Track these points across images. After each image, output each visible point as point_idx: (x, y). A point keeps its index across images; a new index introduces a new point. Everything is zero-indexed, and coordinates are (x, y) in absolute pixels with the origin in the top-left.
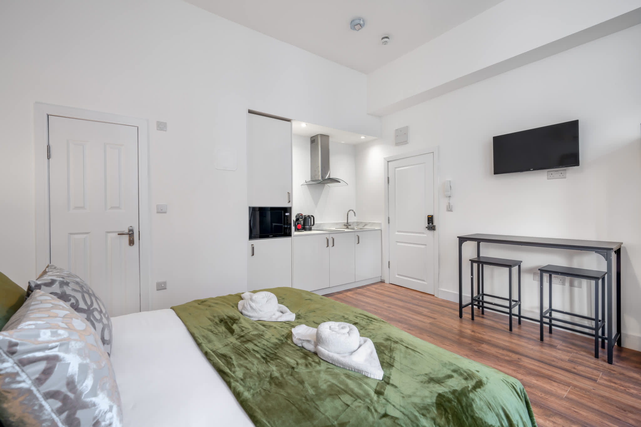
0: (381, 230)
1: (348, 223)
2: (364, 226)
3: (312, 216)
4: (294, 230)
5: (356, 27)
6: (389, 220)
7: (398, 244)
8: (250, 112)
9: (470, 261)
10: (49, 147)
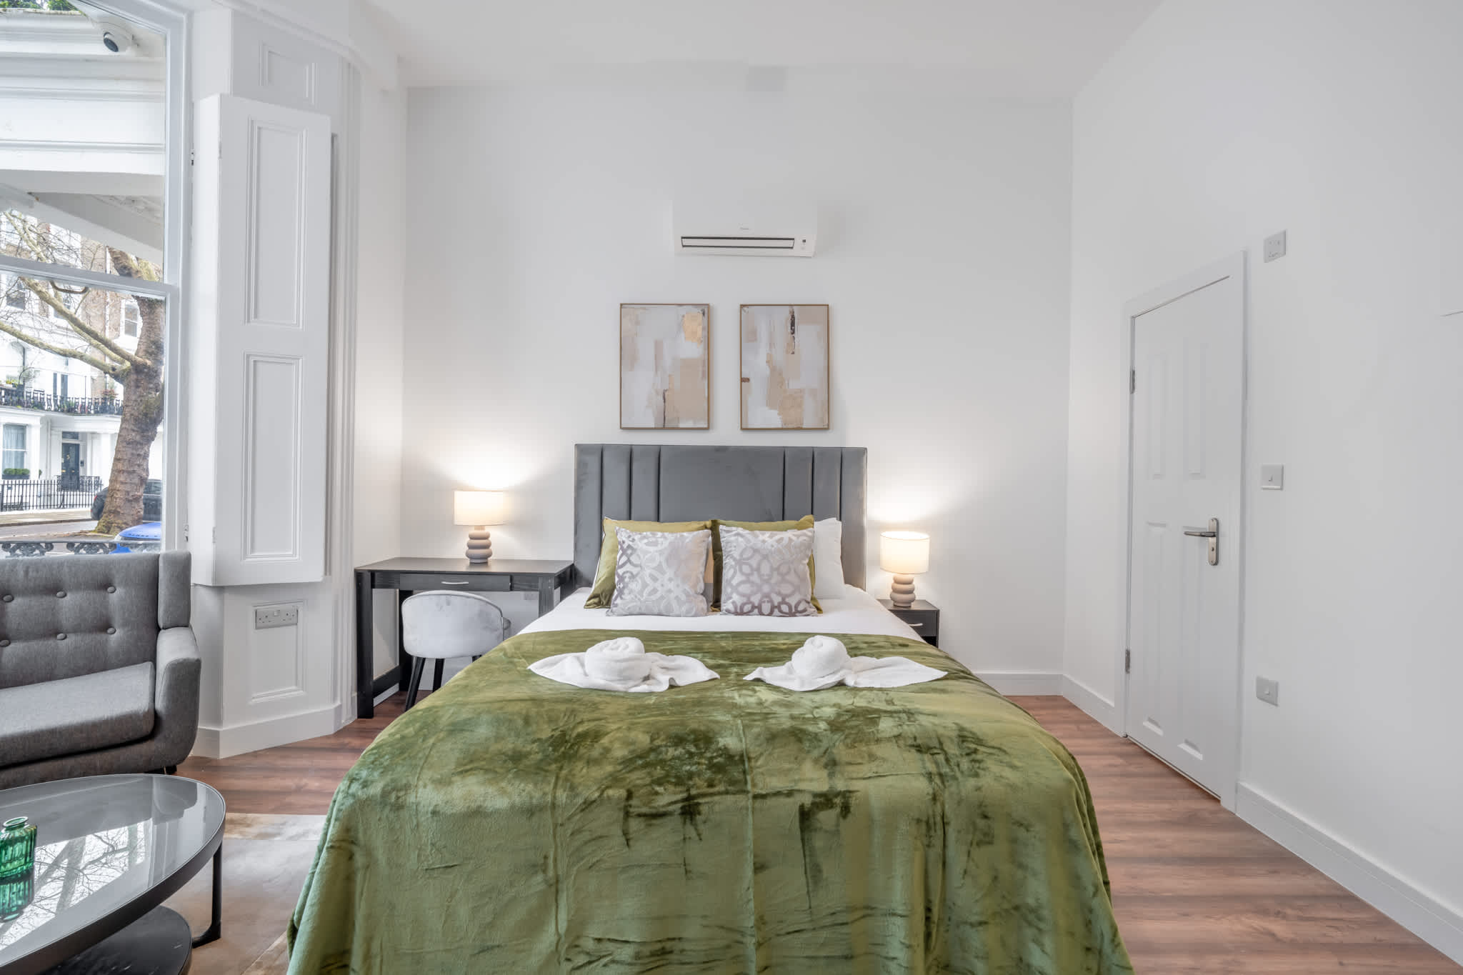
10: (1133, 373)
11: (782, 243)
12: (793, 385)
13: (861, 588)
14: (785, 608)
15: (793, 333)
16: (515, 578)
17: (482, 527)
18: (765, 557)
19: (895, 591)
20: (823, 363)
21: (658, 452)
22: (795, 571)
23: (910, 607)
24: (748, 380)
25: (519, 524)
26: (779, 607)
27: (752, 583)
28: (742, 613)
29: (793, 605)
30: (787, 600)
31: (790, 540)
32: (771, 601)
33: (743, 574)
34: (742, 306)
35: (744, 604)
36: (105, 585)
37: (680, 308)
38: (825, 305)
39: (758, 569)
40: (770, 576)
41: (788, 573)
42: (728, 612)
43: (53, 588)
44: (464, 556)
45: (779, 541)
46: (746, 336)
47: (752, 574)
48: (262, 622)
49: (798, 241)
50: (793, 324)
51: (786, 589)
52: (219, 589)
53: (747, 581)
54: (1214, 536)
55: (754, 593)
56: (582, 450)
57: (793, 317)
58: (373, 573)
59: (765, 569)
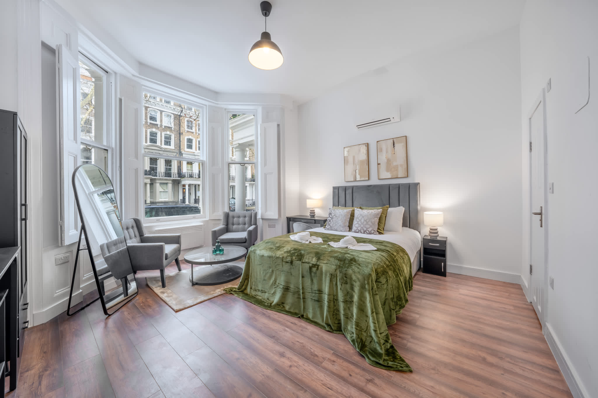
10: (531, 143)
11: (387, 120)
12: (395, 164)
13: (417, 230)
14: (368, 232)
15: (394, 147)
16: (316, 221)
17: (313, 208)
18: (363, 217)
19: (430, 232)
20: (405, 155)
21: (353, 187)
22: (371, 221)
23: (437, 238)
24: (380, 164)
25: (322, 208)
26: (366, 231)
27: (359, 224)
28: (356, 232)
29: (370, 231)
30: (368, 229)
31: (372, 212)
32: (363, 229)
33: (357, 221)
34: (377, 142)
35: (356, 230)
36: (245, 217)
37: (359, 146)
38: (405, 136)
39: (361, 220)
40: (364, 222)
41: (369, 222)
42: (353, 232)
43: (239, 217)
44: (309, 215)
45: (368, 213)
46: (379, 150)
47: (359, 222)
48: (270, 226)
49: (392, 119)
50: (394, 144)
51: (368, 226)
52: (263, 219)
53: (358, 223)
54: (540, 214)
55: (359, 227)
56: (334, 188)
57: (394, 142)
58: (290, 218)
59: (362, 221)
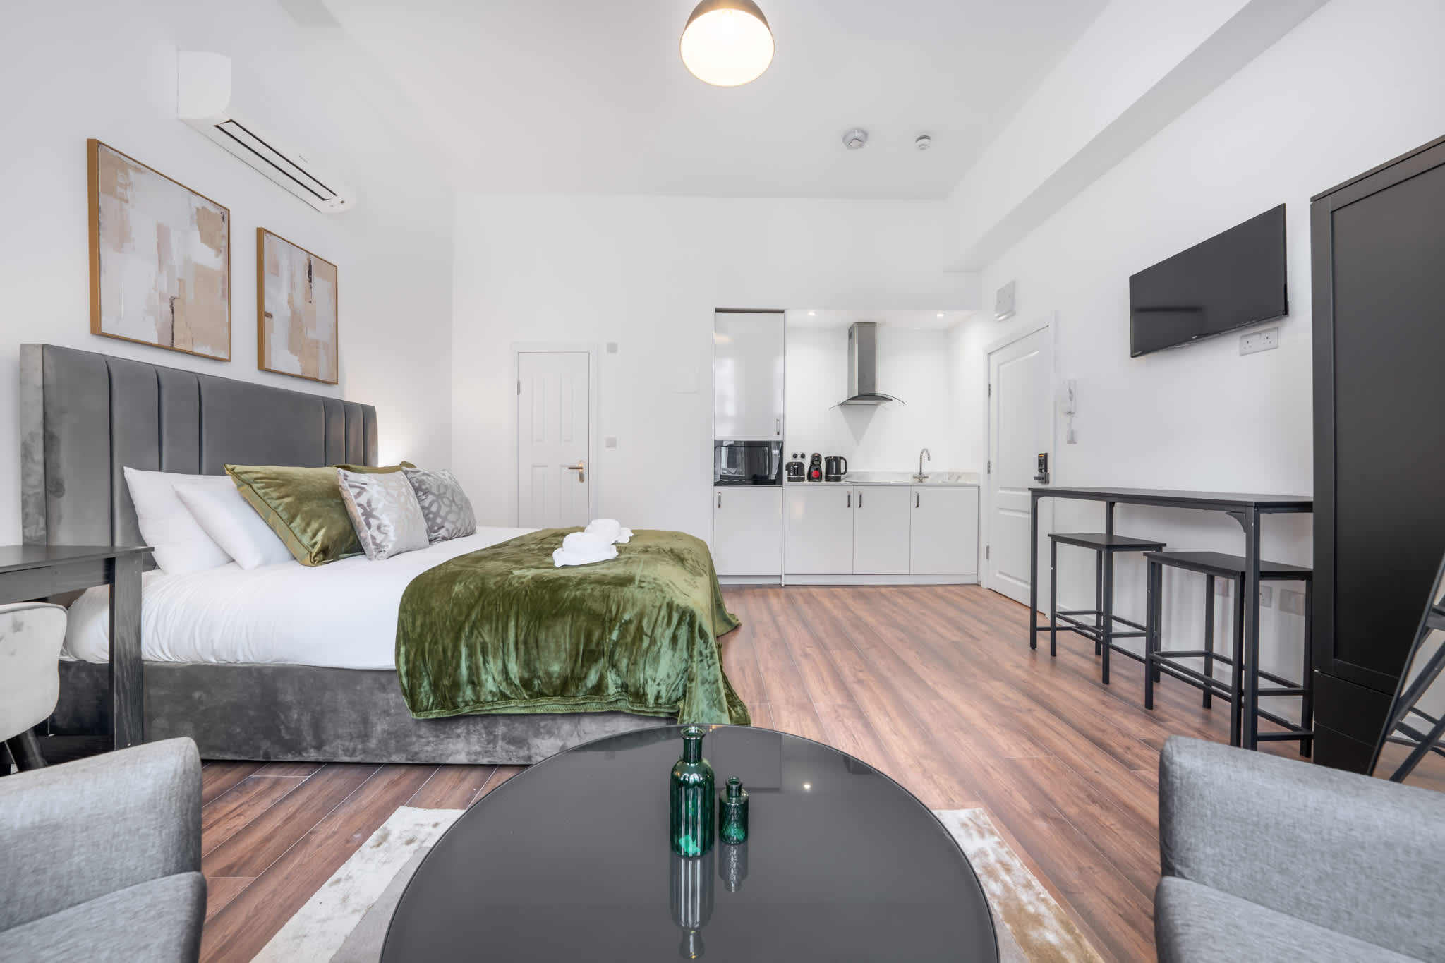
0: (979, 487)
1: (921, 474)
2: (957, 479)
3: (841, 458)
4: (787, 479)
5: (853, 144)
6: (989, 467)
7: (1002, 512)
8: (718, 310)
9: (1050, 538)
11: (320, 190)
12: (311, 334)
15: (310, 281)
24: (271, 315)
34: (259, 229)
38: (334, 266)
46: (269, 265)
49: (337, 199)
50: (310, 273)
54: (581, 469)
57: (310, 266)
